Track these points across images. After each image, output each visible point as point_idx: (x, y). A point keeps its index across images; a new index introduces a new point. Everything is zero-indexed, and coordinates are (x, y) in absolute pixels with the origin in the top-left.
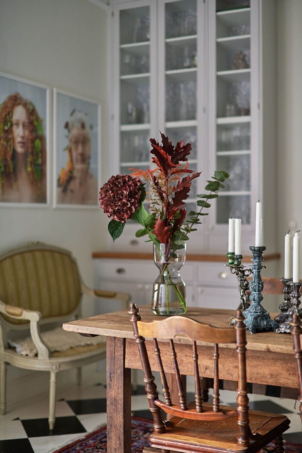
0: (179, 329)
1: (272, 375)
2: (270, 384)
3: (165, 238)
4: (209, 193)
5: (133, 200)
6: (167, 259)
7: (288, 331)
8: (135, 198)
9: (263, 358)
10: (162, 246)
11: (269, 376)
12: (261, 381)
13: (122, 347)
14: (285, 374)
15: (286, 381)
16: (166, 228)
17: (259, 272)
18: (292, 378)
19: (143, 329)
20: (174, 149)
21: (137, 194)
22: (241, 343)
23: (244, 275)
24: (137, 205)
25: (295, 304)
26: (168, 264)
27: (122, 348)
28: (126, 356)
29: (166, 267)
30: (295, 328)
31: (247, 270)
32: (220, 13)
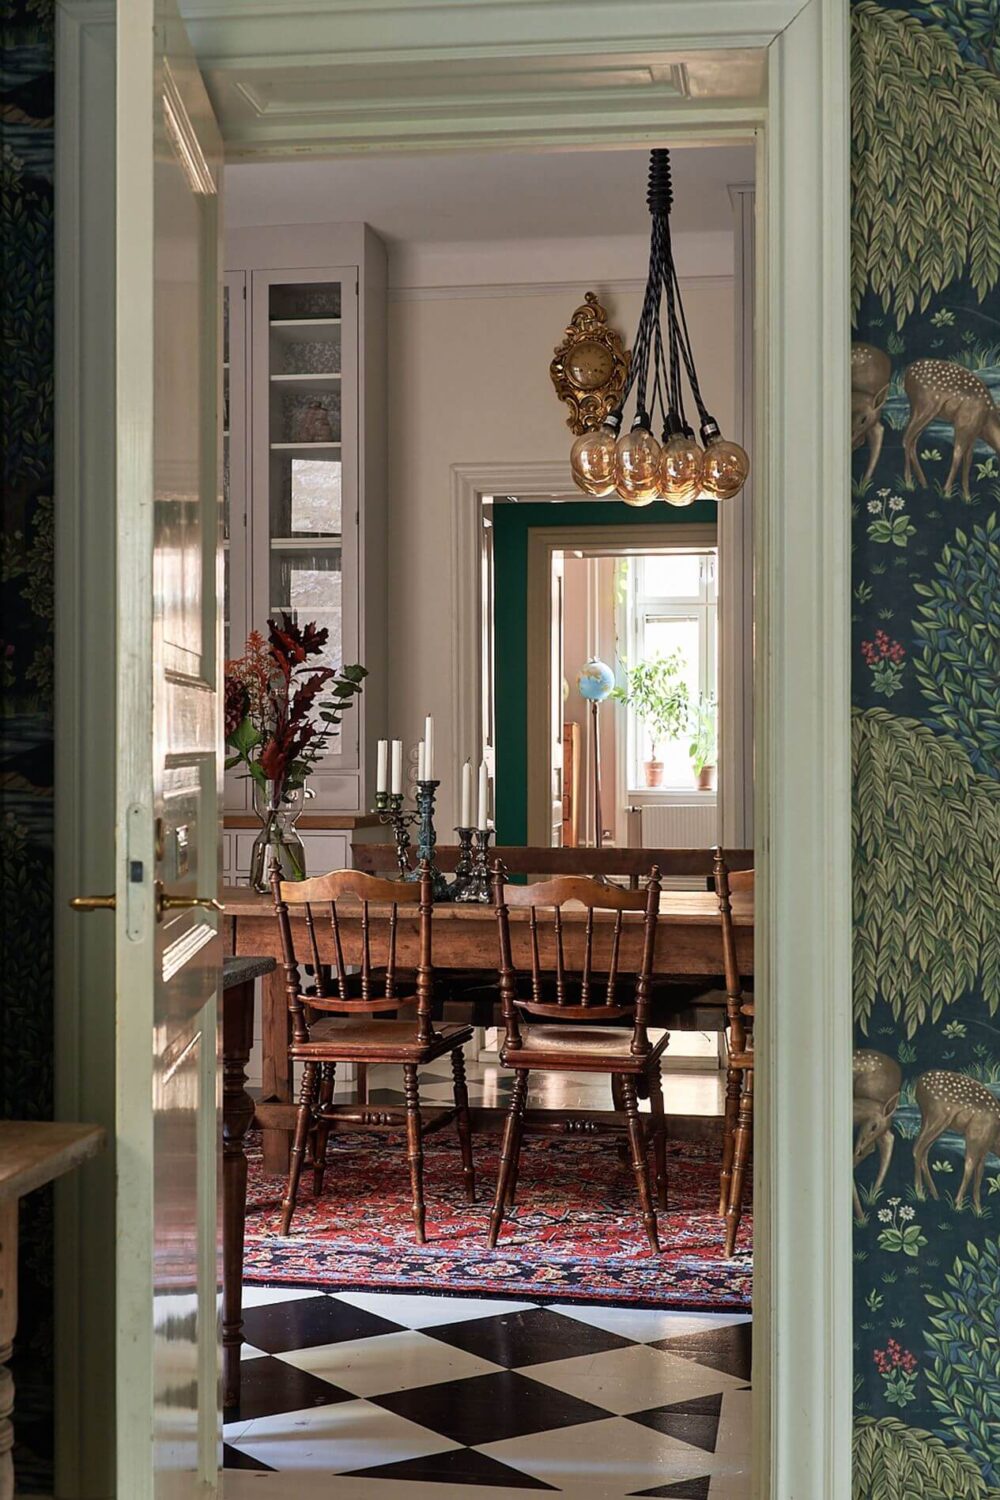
0: (345, 886)
1: (456, 954)
2: (453, 967)
3: (277, 771)
4: (337, 700)
5: (234, 712)
6: (276, 804)
7: (473, 898)
8: (237, 709)
9: (444, 932)
10: (269, 784)
11: (451, 956)
12: (441, 964)
13: (232, 931)
14: (474, 950)
15: (476, 960)
16: (281, 755)
17: (430, 817)
18: (484, 955)
19: (287, 892)
20: (302, 635)
21: (238, 702)
22: (426, 901)
23: (402, 825)
24: (239, 719)
25: (482, 861)
26: (277, 812)
27: (231, 934)
28: (237, 945)
29: (275, 817)
30: (497, 877)
31: (407, 817)
32: (275, 323)
